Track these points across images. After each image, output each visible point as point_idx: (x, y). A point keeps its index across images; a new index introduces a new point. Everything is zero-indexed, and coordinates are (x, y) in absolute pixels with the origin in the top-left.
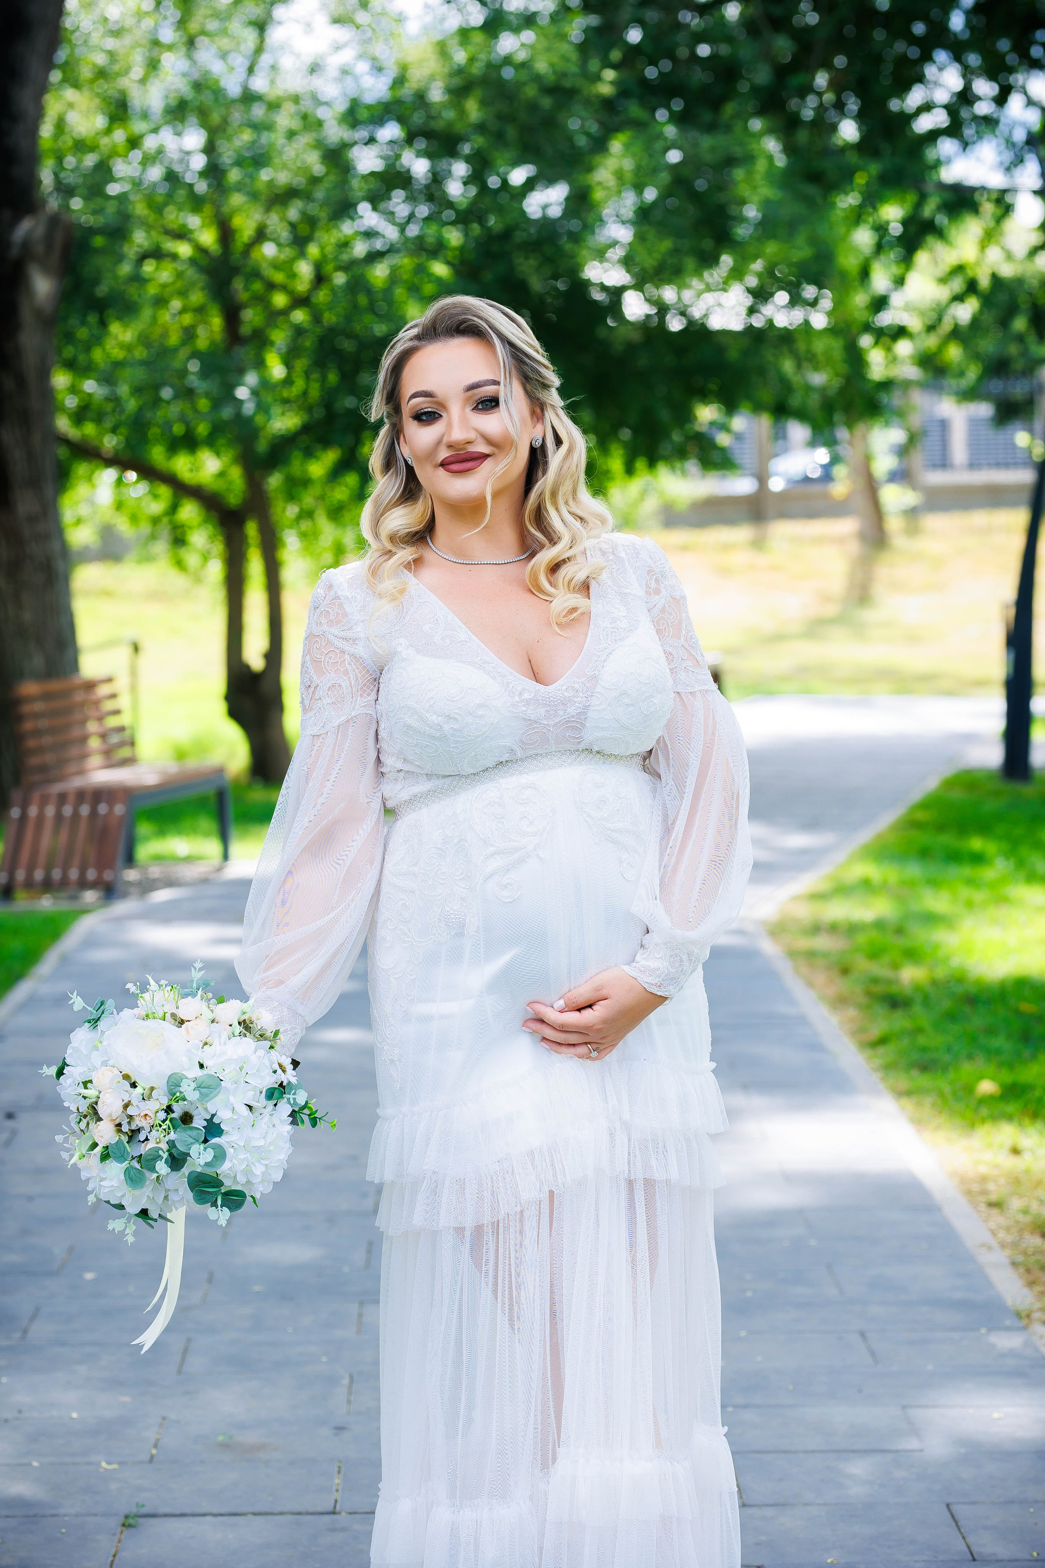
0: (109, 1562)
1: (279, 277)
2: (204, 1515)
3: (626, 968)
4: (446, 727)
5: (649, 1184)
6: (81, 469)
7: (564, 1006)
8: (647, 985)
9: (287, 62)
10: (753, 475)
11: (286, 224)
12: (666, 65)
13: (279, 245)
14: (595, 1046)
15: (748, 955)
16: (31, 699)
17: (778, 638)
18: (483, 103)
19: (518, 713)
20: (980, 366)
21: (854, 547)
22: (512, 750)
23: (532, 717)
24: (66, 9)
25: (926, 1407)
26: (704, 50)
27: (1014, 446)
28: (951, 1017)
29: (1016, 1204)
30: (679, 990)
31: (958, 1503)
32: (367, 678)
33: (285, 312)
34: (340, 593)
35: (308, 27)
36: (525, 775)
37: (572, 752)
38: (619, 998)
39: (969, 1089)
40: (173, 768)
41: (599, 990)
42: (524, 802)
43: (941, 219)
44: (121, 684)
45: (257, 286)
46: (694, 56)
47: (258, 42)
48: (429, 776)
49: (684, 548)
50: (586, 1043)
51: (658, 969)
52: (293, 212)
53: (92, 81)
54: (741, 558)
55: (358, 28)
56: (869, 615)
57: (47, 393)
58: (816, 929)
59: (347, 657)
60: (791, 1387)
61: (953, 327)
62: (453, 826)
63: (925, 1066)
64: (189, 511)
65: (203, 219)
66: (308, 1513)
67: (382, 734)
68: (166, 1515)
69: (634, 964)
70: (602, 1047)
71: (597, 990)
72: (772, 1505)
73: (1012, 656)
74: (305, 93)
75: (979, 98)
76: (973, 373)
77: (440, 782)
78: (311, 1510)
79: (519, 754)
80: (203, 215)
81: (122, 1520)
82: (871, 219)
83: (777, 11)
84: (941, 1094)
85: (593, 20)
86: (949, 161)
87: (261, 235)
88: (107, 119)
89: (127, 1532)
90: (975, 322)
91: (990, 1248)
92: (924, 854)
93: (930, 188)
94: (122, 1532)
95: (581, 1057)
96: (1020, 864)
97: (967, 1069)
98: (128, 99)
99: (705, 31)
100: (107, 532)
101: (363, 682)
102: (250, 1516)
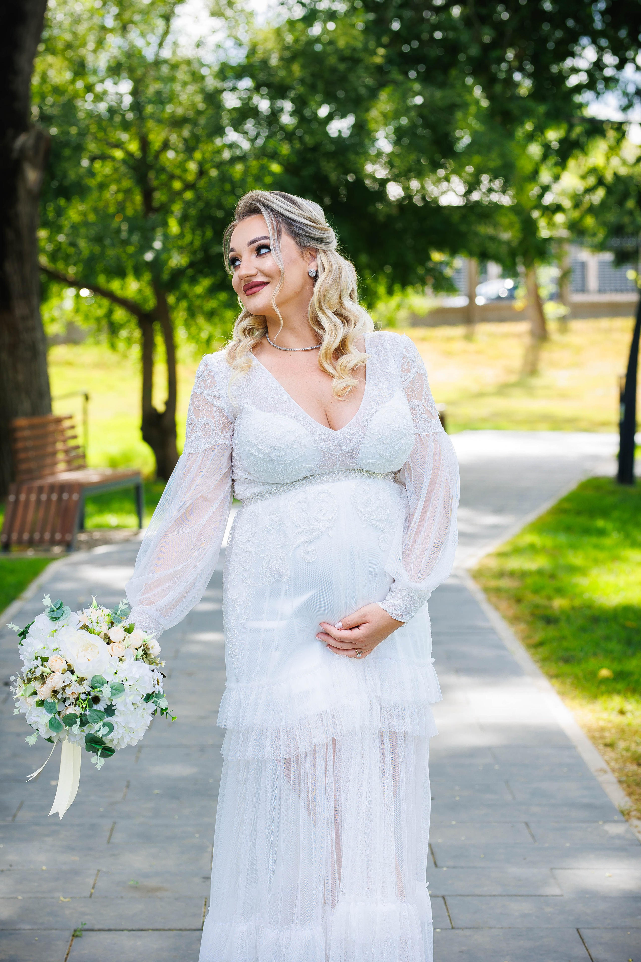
0: (64, 958)
1: (178, 172)
2: (122, 930)
3: (380, 604)
4: (273, 455)
5: (392, 734)
6: (55, 288)
7: (342, 626)
8: (393, 615)
9: (182, 41)
10: (465, 295)
11: (181, 139)
12: (415, 44)
13: (177, 152)
14: (360, 651)
15: (459, 590)
16: (22, 429)
17: (481, 395)
18: (303, 67)
19: (318, 447)
20: (606, 229)
21: (527, 340)
22: (313, 469)
23: (326, 450)
24: (48, 6)
25: (565, 869)
26: (438, 35)
27: (626, 279)
28: (583, 629)
29: (622, 745)
30: (412, 618)
31: (584, 928)
32: (226, 421)
33: (180, 193)
34: (212, 369)
35: (197, 18)
36: (321, 485)
37: (350, 471)
38: (375, 622)
39: (593, 675)
40: (109, 472)
41: (363, 617)
42: (320, 501)
43: (583, 139)
44: (78, 419)
45: (164, 177)
46: (432, 38)
47: (166, 28)
48: (263, 483)
49: (423, 339)
50: (354, 649)
51: (400, 605)
52: (186, 133)
53: (64, 51)
54: (459, 345)
55: (226, 19)
56: (536, 382)
57: (34, 241)
58: (501, 574)
59: (214, 408)
60: (482, 856)
61: (589, 205)
62: (277, 515)
63: (567, 660)
64: (120, 314)
65: (131, 135)
66: (186, 930)
67: (235, 456)
68: (99, 930)
69: (385, 601)
70: (364, 651)
71: (362, 617)
72: (470, 928)
73: (623, 408)
74: (194, 59)
75: (607, 66)
76: (601, 235)
77: (269, 487)
78: (188, 928)
79: (318, 472)
80: (131, 133)
81: (72, 933)
82: (540, 139)
83: (484, 11)
84: (577, 677)
85: (371, 16)
86: (587, 104)
87: (166, 146)
88: (73, 74)
89: (75, 940)
90: (603, 203)
91: (605, 772)
92: (568, 529)
93: (576, 121)
94: (72, 940)
95: (351, 657)
96: (627, 536)
97: (592, 663)
98: (85, 62)
99: (439, 22)
100: (70, 326)
101: (223, 424)
102: (150, 931)
